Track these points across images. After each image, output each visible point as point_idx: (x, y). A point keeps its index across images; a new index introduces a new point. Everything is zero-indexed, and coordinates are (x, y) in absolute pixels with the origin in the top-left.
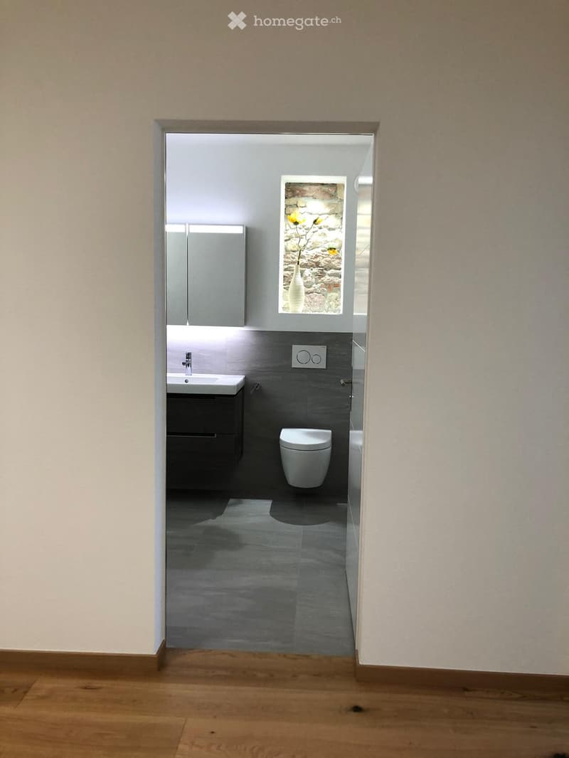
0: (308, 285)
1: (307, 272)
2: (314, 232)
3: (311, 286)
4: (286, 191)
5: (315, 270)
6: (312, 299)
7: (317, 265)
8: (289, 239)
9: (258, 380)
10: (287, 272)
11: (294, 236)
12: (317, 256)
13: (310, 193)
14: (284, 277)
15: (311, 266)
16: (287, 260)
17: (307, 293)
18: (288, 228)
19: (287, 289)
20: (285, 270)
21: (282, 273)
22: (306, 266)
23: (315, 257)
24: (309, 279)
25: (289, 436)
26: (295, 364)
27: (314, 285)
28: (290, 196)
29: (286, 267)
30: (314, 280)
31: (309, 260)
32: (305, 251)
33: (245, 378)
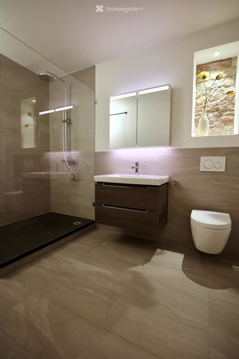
0: (211, 123)
1: (211, 115)
2: (215, 90)
3: (213, 124)
4: (197, 70)
5: (216, 113)
6: (213, 131)
7: (217, 110)
8: (199, 98)
9: (177, 179)
10: (198, 117)
11: (201, 95)
12: (217, 105)
13: (212, 67)
14: (195, 120)
15: (213, 111)
16: (197, 110)
17: (210, 128)
18: (198, 91)
19: (197, 127)
20: (196, 115)
21: (194, 117)
22: (209, 112)
23: (216, 105)
24: (212, 119)
25: (197, 216)
26: (202, 169)
27: (215, 123)
28: (199, 72)
29: (197, 114)
30: (215, 119)
31: (211, 108)
32: (209, 102)
33: (170, 178)
